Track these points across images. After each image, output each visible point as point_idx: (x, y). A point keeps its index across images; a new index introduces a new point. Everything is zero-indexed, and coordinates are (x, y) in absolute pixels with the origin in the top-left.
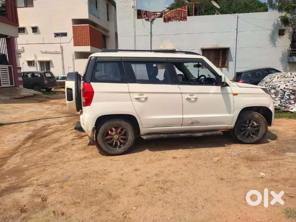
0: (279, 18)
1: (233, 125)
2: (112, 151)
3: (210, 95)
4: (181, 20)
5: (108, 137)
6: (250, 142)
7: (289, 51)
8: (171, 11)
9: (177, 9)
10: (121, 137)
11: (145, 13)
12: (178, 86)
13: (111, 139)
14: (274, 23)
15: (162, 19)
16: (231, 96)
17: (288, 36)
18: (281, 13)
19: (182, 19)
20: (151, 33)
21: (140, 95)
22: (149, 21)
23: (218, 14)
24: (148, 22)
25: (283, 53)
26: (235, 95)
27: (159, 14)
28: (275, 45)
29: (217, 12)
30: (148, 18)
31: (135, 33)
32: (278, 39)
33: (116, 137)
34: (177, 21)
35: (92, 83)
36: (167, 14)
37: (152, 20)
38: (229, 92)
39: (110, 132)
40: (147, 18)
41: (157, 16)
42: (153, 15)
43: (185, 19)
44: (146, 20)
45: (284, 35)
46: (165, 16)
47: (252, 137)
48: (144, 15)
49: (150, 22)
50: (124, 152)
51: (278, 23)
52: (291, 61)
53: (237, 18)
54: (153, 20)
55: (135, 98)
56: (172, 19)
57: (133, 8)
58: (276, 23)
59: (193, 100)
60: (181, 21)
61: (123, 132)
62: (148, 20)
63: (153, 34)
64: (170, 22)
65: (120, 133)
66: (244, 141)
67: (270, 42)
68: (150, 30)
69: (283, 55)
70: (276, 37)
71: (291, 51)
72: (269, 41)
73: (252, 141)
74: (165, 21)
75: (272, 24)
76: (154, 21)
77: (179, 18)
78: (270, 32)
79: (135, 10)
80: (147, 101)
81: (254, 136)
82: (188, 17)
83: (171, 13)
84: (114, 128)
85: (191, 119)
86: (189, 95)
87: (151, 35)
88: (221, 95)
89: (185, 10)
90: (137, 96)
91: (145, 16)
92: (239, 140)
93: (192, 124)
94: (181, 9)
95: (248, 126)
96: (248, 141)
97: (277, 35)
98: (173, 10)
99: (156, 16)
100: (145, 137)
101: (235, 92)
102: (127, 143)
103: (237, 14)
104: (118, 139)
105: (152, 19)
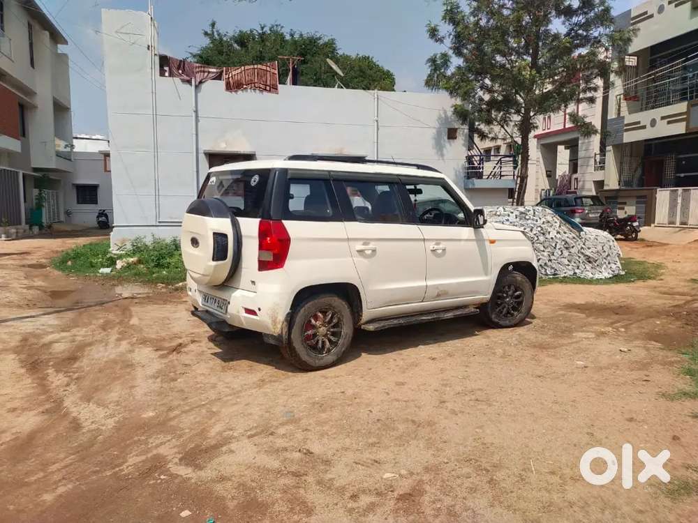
0: (452, 107)
1: (489, 296)
2: (317, 361)
3: (462, 243)
4: (265, 90)
5: (310, 332)
6: (511, 324)
7: (465, 168)
8: (243, 68)
9: (256, 66)
10: (332, 330)
11: (180, 65)
12: (419, 226)
13: (315, 335)
14: (440, 115)
15: (222, 84)
16: (487, 243)
17: (463, 142)
18: (453, 99)
19: (268, 88)
20: (196, 112)
21: (364, 244)
22: (191, 85)
23: (340, 87)
24: (188, 85)
25: (456, 172)
26: (492, 242)
27: (213, 73)
28: (442, 155)
29: (339, 84)
30: (188, 78)
31: (155, 108)
32: (447, 145)
33: (323, 330)
34: (257, 91)
35: (284, 222)
36: (233, 74)
37: (197, 83)
38: (485, 238)
39: (313, 321)
40: (185, 77)
41: (211, 75)
42: (201, 71)
43: (273, 88)
44: (183, 81)
45: (456, 138)
46: (229, 78)
47: (512, 315)
48: (178, 69)
49: (193, 87)
50: (337, 360)
51: (446, 117)
52: (470, 187)
53: (376, 99)
54: (201, 82)
55: (358, 251)
56: (245, 86)
57: (148, 49)
58: (443, 116)
59: (440, 251)
60: (265, 93)
61: (335, 321)
62: (189, 82)
63: (200, 114)
64: (240, 92)
65: (330, 322)
66: (501, 323)
67: (435, 151)
68: (194, 105)
69: (456, 175)
70: (444, 141)
71: (468, 168)
72: (433, 148)
73: (513, 322)
74: (229, 87)
75: (437, 118)
76: (204, 86)
77: (261, 86)
78: (434, 131)
79: (155, 55)
80: (375, 255)
81: (516, 313)
82: (280, 86)
83: (241, 72)
84: (321, 312)
85: (436, 287)
86: (434, 243)
87: (197, 117)
88: (475, 243)
89: (273, 71)
90: (359, 246)
91: (180, 72)
92: (493, 323)
93: (438, 296)
94: (264, 68)
95: (507, 297)
96: (507, 323)
97: (446, 138)
98: (247, 67)
99: (206, 74)
100: (371, 327)
101: (492, 238)
102: (340, 342)
103: (376, 91)
104: (325, 335)
105: (198, 80)
